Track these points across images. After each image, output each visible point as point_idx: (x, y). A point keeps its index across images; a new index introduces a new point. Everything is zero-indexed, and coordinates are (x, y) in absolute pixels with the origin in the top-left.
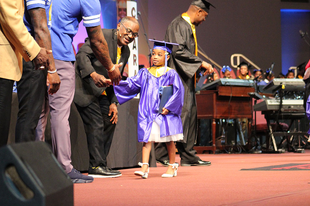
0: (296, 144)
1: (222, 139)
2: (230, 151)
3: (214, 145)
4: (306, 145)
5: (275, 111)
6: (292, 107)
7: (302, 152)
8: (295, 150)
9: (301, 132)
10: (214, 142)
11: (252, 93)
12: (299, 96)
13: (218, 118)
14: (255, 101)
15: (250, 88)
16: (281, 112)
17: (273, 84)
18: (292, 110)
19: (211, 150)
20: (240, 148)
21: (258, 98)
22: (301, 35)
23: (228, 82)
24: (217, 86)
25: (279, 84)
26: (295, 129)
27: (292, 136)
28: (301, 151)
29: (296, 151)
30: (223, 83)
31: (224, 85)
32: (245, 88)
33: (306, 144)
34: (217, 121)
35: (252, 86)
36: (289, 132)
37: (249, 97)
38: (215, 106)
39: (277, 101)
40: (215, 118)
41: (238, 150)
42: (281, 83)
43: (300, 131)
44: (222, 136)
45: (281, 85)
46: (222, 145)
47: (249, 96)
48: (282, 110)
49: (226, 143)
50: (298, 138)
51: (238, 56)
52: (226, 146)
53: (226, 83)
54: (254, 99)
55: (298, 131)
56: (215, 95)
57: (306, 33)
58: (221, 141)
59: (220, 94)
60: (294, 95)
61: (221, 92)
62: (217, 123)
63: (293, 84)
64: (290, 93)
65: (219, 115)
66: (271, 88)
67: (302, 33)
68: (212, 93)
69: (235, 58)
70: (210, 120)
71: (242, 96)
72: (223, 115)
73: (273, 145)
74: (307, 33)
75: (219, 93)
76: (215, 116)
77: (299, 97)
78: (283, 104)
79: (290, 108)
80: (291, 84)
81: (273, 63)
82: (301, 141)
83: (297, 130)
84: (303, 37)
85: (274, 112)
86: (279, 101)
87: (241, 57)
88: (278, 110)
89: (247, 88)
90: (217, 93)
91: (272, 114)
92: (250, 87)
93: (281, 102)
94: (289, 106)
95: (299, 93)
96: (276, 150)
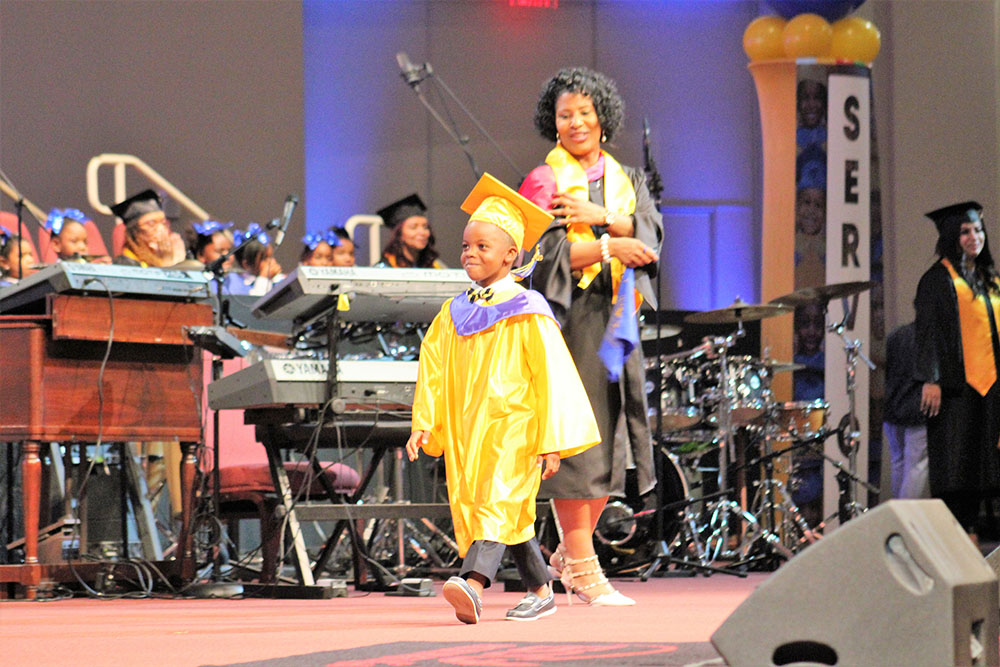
0: (387, 555)
1: (67, 534)
2: (104, 588)
3: (33, 559)
4: (431, 561)
5: (306, 410)
6: (381, 391)
7: (423, 591)
8: (393, 584)
9: (408, 503)
10: (33, 545)
11: (202, 330)
12: (400, 343)
13: (48, 438)
14: (217, 366)
15: (192, 306)
16: (330, 414)
17: (301, 292)
18: (383, 406)
19: (17, 580)
20: (149, 573)
21: (228, 353)
22: (404, 76)
23: (97, 278)
24: (49, 296)
25: (325, 291)
26: (386, 489)
27: (373, 522)
28: (417, 586)
29: (395, 588)
30: (75, 285)
31: (79, 293)
32: (170, 304)
33: (430, 557)
34: (44, 450)
35: (204, 299)
36: (360, 503)
37: (190, 347)
38: (37, 386)
39: (316, 368)
40: (37, 437)
41: (138, 581)
42: (334, 287)
43: (405, 499)
44: (69, 520)
45: (335, 292)
46: (68, 559)
47: (190, 342)
48: (338, 404)
49: (84, 552)
50: (394, 528)
51: (120, 161)
52: (85, 562)
53: (87, 282)
54: (208, 357)
55: (394, 499)
56: (37, 335)
57: (425, 67)
58: (60, 541)
59: (60, 331)
60: (380, 336)
61: (63, 324)
62: (43, 461)
63: (386, 290)
64: (360, 330)
65: (55, 427)
66: (287, 306)
67: (410, 67)
68: (27, 325)
69: (106, 173)
70: (10, 445)
71: (158, 340)
72: (71, 427)
73: (293, 560)
74: (430, 69)
75: (54, 325)
76: (37, 428)
77: (403, 349)
78: (340, 377)
79: (372, 396)
80: (374, 289)
81: (289, 199)
82: (407, 543)
83: (392, 493)
84: (413, 84)
85: (302, 412)
86: (326, 363)
87: (129, 168)
88: (321, 406)
89: (180, 304)
90: (47, 327)
91: (289, 424)
92: (193, 300)
93: (333, 370)
94: (369, 387)
95: (402, 331)
96: (309, 581)
